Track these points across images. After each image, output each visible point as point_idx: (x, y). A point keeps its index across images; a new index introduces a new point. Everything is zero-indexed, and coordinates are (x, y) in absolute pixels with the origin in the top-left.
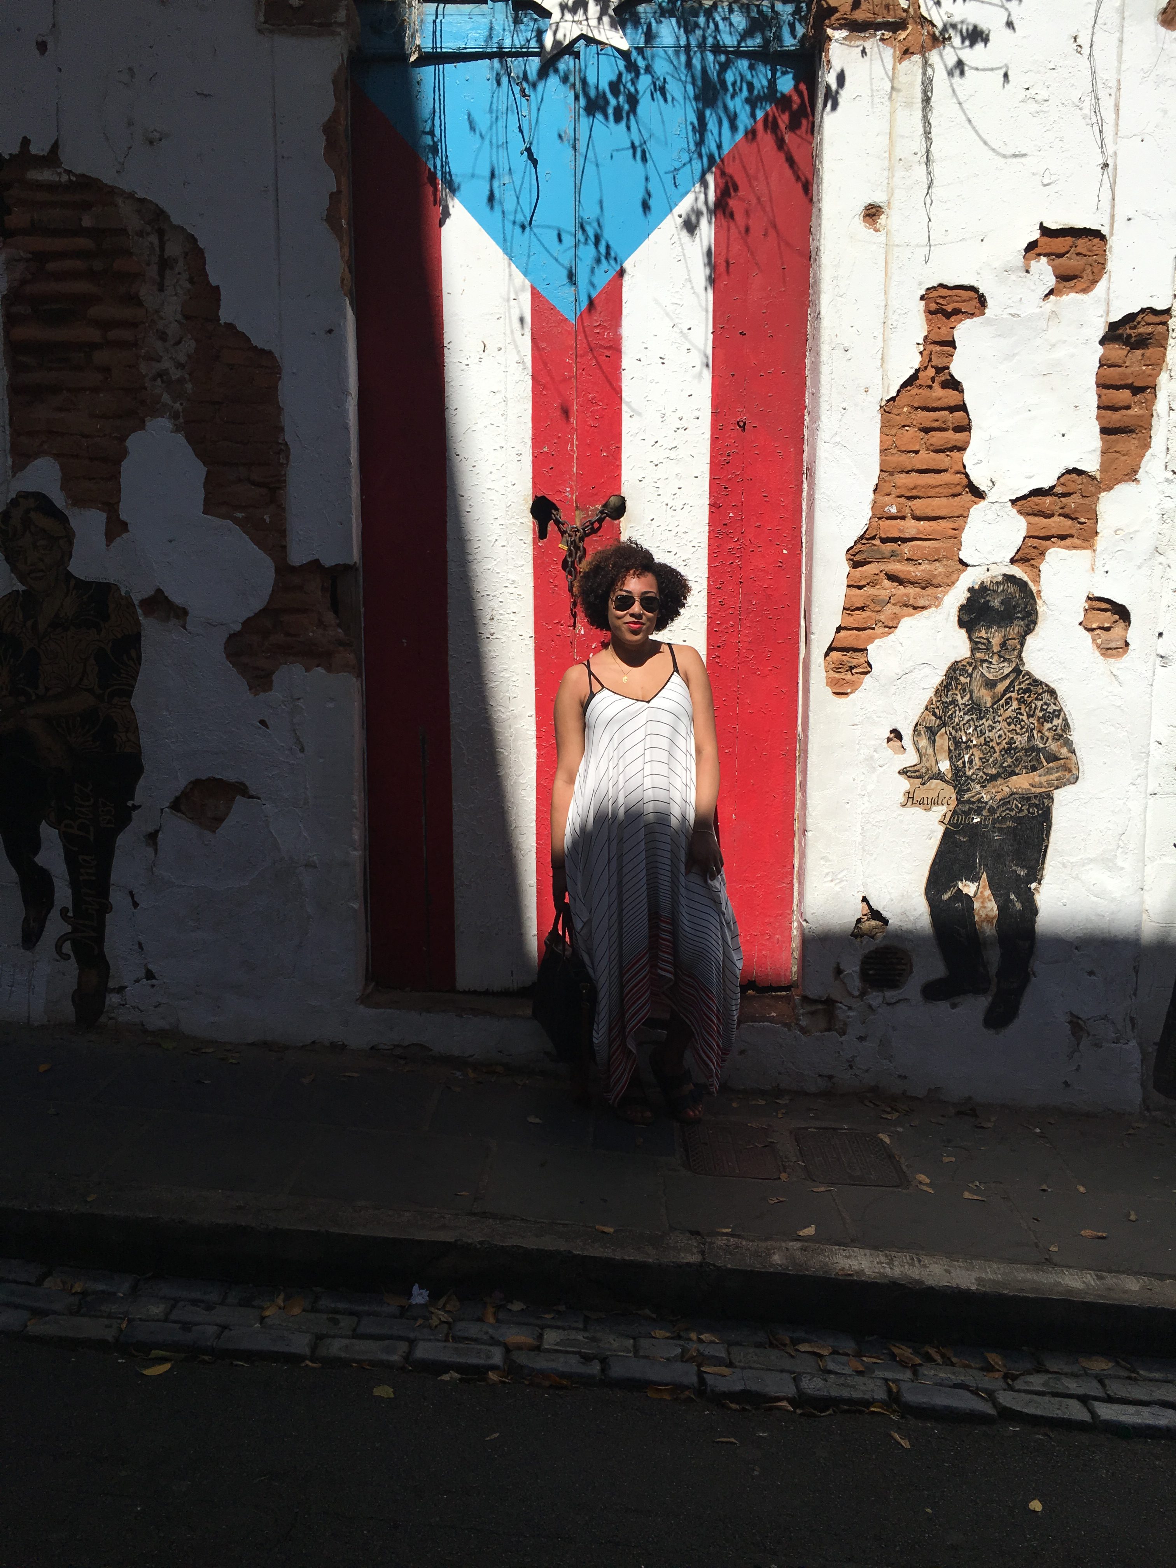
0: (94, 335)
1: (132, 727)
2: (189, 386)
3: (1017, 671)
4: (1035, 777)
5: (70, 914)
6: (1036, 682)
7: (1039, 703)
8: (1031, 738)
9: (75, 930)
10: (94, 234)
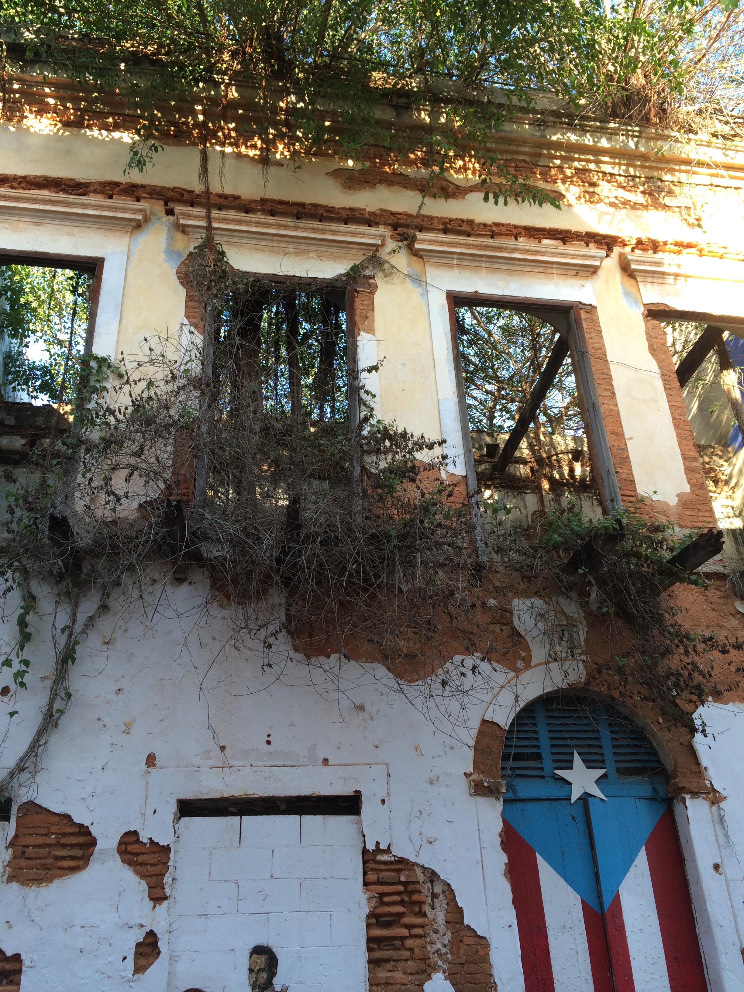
0: (405, 932)
2: (449, 956)
10: (405, 884)
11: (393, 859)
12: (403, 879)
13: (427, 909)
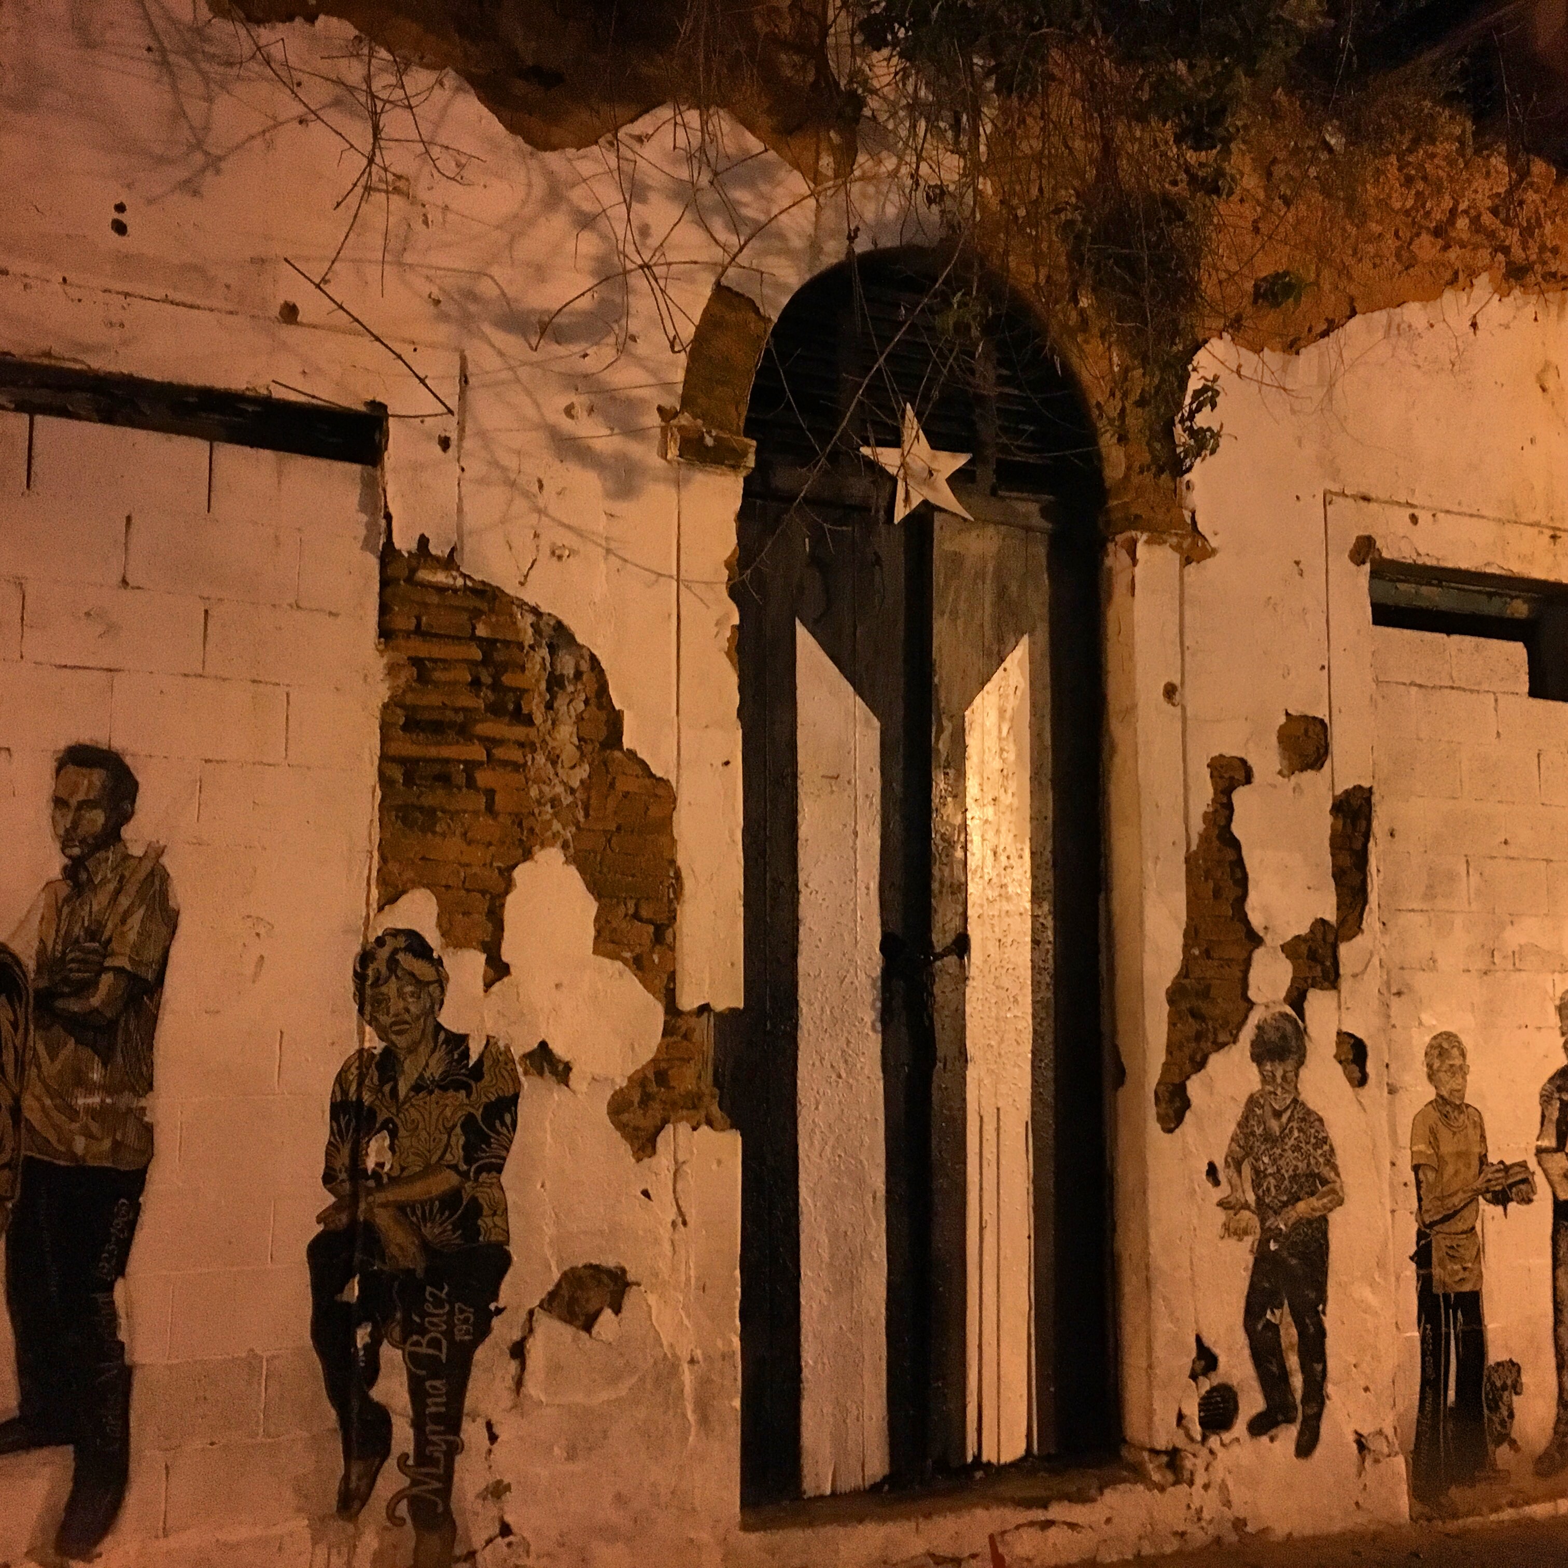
0: (478, 752)
1: (500, 1209)
2: (580, 813)
3: (1295, 1101)
4: (1314, 1202)
5: (411, 1462)
6: (1309, 1112)
7: (1313, 1131)
8: (1309, 1164)
9: (414, 1483)
10: (488, 645)
11: (460, 582)
12: (482, 631)
13: (535, 706)
